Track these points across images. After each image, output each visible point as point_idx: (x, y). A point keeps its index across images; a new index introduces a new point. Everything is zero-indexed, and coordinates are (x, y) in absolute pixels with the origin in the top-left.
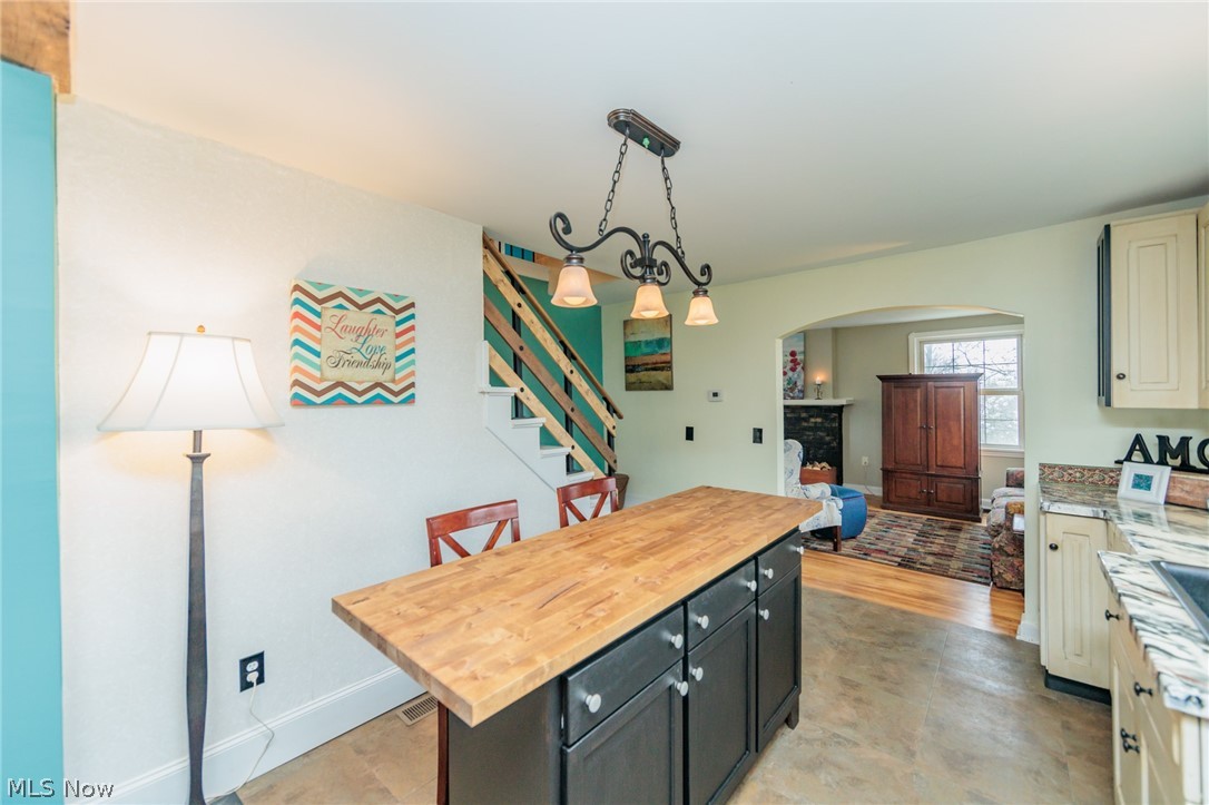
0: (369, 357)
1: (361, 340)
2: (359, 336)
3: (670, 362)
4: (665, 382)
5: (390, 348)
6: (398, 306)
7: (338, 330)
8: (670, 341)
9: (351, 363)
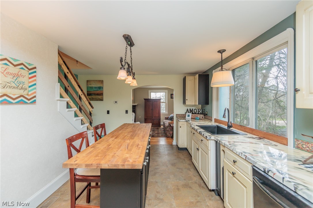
0: (18, 85)
1: (15, 78)
2: (14, 77)
3: (103, 93)
4: (101, 99)
5: (26, 82)
6: (30, 67)
7: (5, 73)
8: (103, 88)
9: (10, 87)
